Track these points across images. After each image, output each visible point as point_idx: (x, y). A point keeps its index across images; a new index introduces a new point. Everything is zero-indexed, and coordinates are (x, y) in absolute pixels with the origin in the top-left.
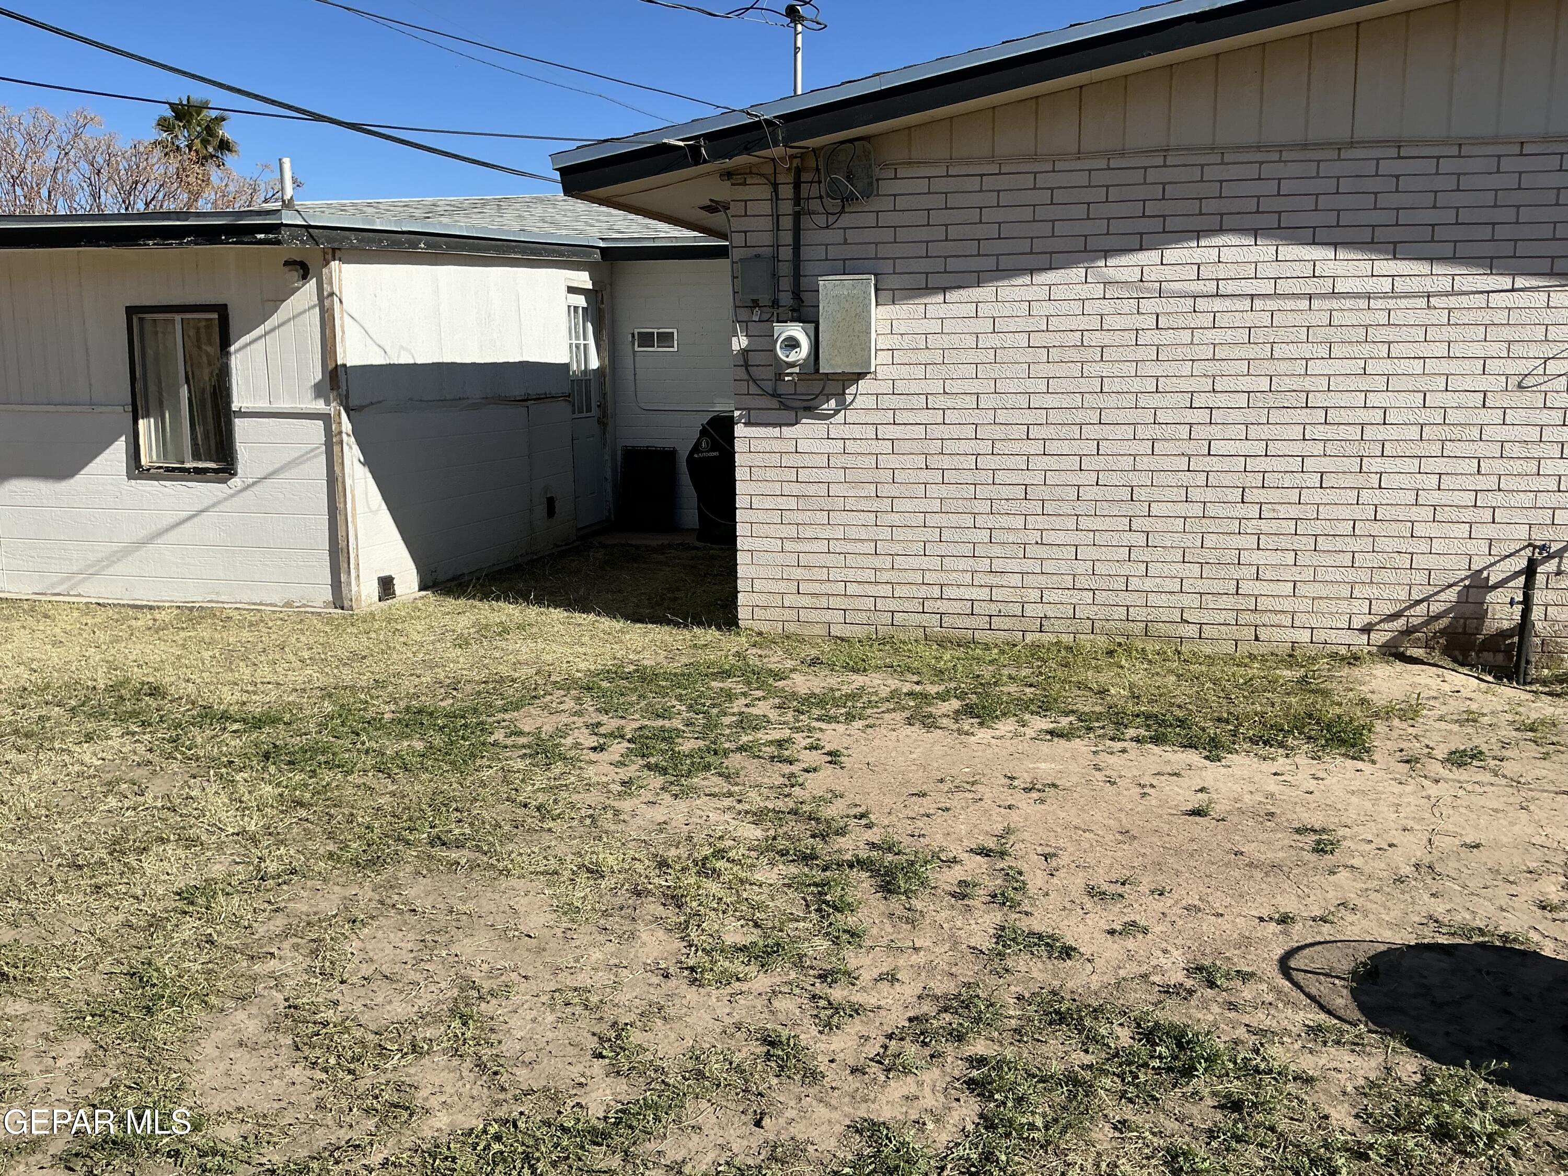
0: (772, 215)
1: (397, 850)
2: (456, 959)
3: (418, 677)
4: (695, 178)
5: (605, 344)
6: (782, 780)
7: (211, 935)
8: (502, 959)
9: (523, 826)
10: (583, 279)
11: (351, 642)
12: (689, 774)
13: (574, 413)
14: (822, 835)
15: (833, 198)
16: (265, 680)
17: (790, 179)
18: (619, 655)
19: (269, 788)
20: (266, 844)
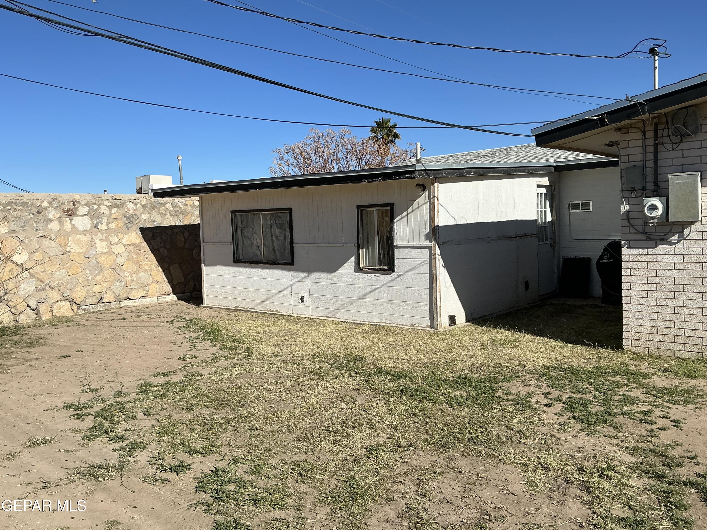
0: (643, 146)
1: (454, 442)
2: (479, 499)
3: (465, 362)
4: (602, 132)
5: (555, 210)
6: (646, 433)
7: (377, 469)
8: (501, 503)
9: (511, 439)
10: (545, 181)
11: (437, 344)
12: (595, 424)
13: (539, 242)
14: (669, 465)
15: (676, 136)
16: (402, 358)
17: (652, 128)
18: (559, 359)
19: (402, 406)
20: (401, 431)
